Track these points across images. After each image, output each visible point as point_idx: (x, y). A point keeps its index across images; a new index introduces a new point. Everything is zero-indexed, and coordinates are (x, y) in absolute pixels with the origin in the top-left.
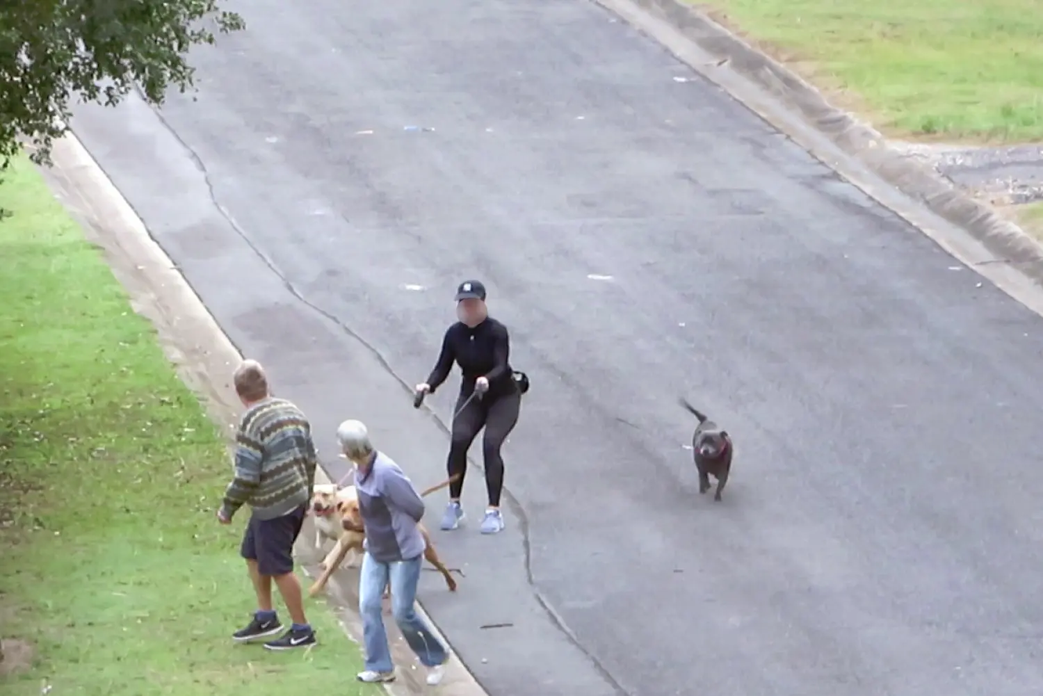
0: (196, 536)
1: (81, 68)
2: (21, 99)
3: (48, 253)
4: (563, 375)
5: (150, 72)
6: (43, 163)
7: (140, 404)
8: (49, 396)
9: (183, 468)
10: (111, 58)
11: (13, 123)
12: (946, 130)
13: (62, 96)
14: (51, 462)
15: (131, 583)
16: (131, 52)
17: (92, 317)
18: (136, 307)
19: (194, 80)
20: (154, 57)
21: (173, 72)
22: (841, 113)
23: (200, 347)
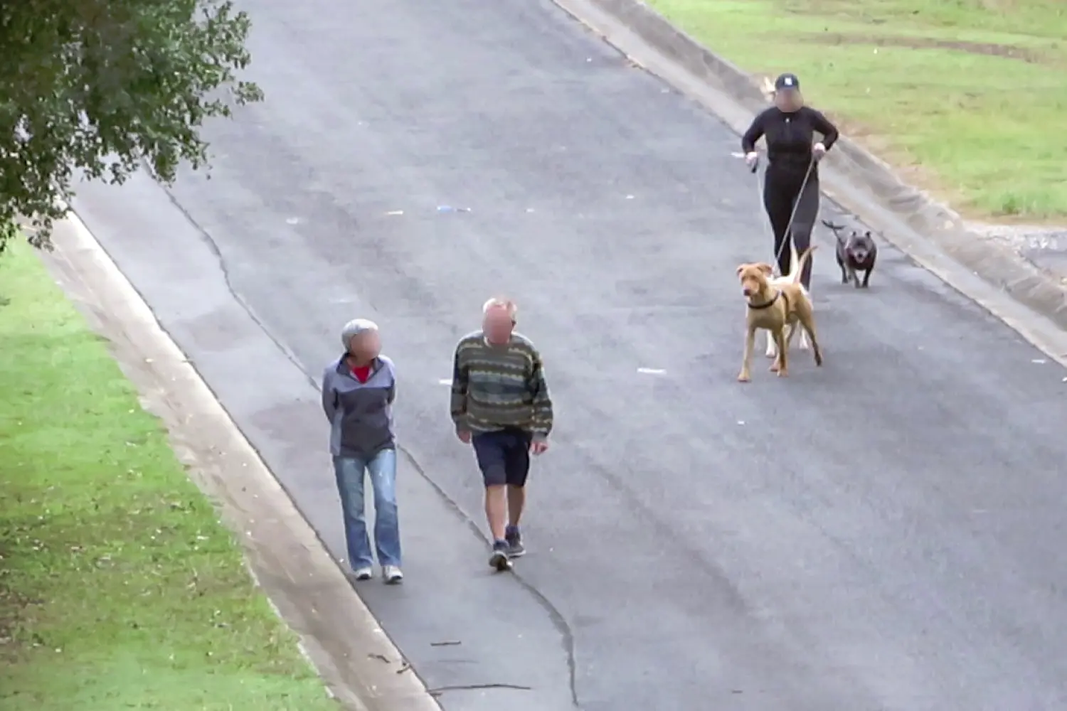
0: (210, 654)
1: (84, 143)
2: (19, 177)
3: (48, 345)
4: (610, 477)
5: (160, 147)
6: (42, 246)
7: (149, 509)
8: (49, 501)
9: (195, 579)
10: (117, 132)
11: (10, 203)
12: (1029, 209)
13: (64, 173)
14: (52, 573)
15: (139, 705)
16: (139, 126)
17: (96, 414)
18: (145, 403)
19: (208, 157)
20: (164, 131)
21: (185, 147)
22: (914, 191)
23: (214, 448)
